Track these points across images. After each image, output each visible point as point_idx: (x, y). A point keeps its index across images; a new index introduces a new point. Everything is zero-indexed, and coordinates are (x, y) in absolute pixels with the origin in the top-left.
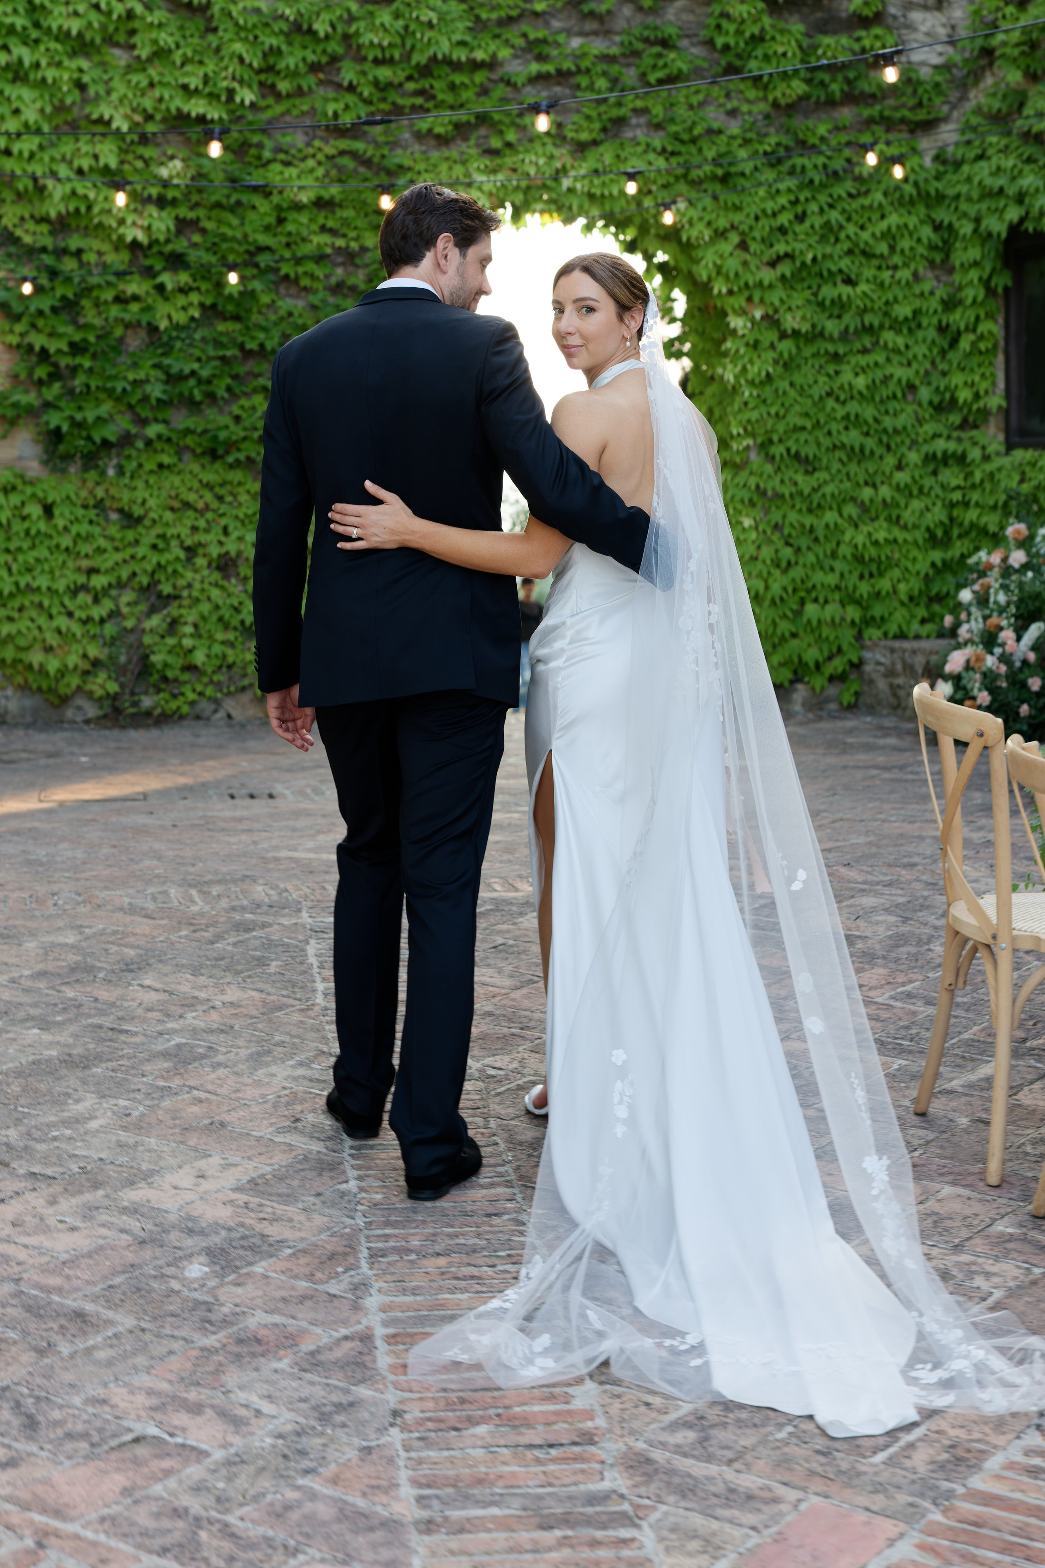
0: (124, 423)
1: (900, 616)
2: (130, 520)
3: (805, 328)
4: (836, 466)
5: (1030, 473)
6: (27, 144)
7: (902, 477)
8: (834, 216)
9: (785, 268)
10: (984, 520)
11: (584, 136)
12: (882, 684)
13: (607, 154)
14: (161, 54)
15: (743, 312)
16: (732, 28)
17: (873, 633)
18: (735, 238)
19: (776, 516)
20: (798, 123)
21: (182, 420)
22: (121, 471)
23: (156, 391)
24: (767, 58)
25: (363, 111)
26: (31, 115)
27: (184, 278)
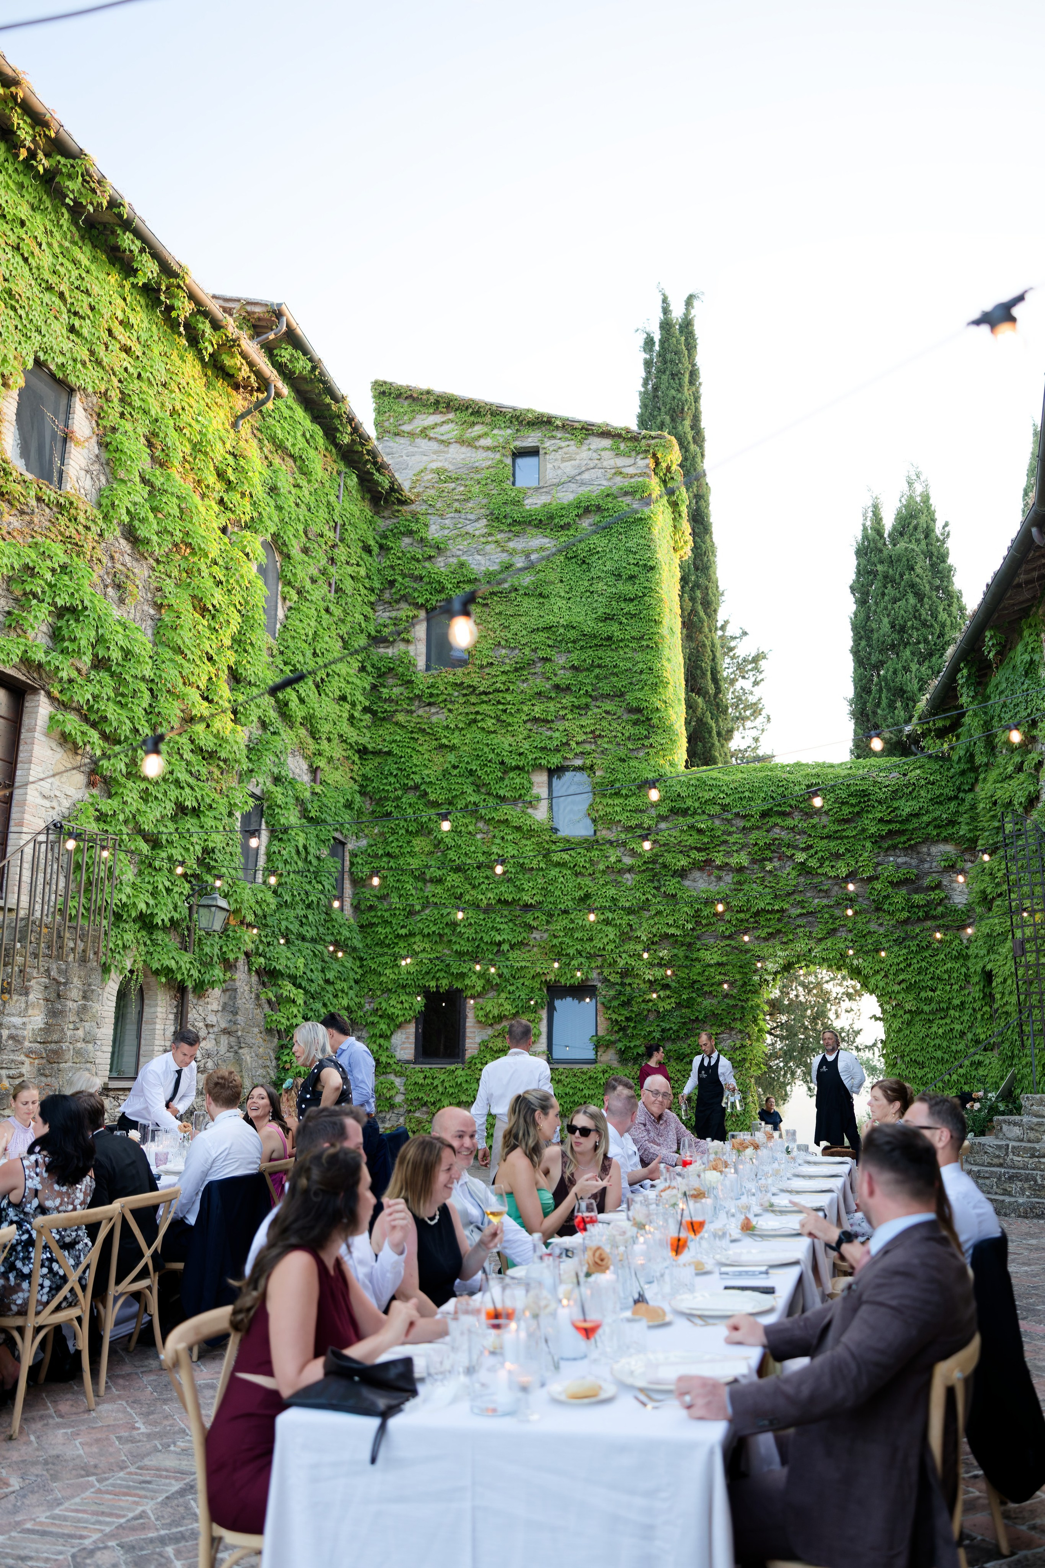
3: (914, 1009)
8: (924, 964)
9: (904, 985)
11: (820, 936)
13: (829, 943)
14: (659, 913)
18: (883, 974)
20: (909, 928)
25: (733, 929)
26: (611, 937)
27: (668, 992)
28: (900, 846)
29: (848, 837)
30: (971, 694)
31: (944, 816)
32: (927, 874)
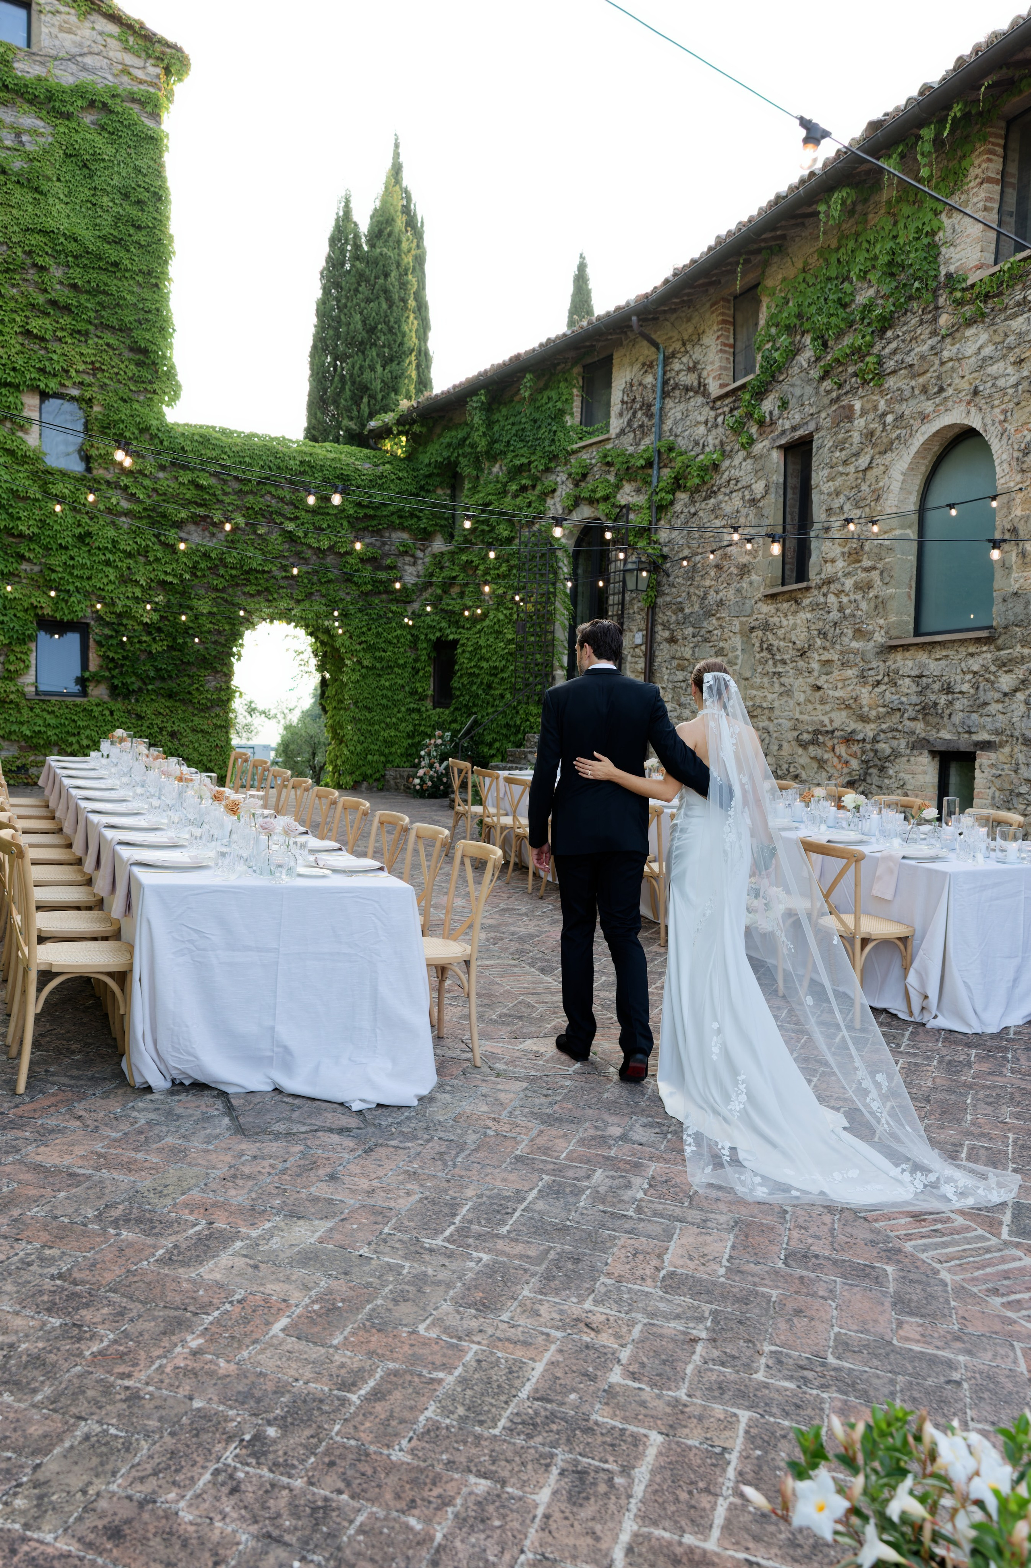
0: (140, 684)
1: (397, 760)
2: (140, 717)
3: (370, 665)
4: (379, 711)
5: (441, 716)
6: (110, 587)
7: (400, 715)
10: (428, 730)
12: (392, 782)
13: (307, 604)
14: (157, 560)
15: (350, 659)
17: (389, 766)
19: (359, 726)
20: (369, 598)
21: (159, 684)
22: (137, 701)
23: (152, 674)
26: (112, 578)
28: (370, 528)
29: (328, 514)
30: (484, 417)
31: (407, 509)
32: (387, 555)
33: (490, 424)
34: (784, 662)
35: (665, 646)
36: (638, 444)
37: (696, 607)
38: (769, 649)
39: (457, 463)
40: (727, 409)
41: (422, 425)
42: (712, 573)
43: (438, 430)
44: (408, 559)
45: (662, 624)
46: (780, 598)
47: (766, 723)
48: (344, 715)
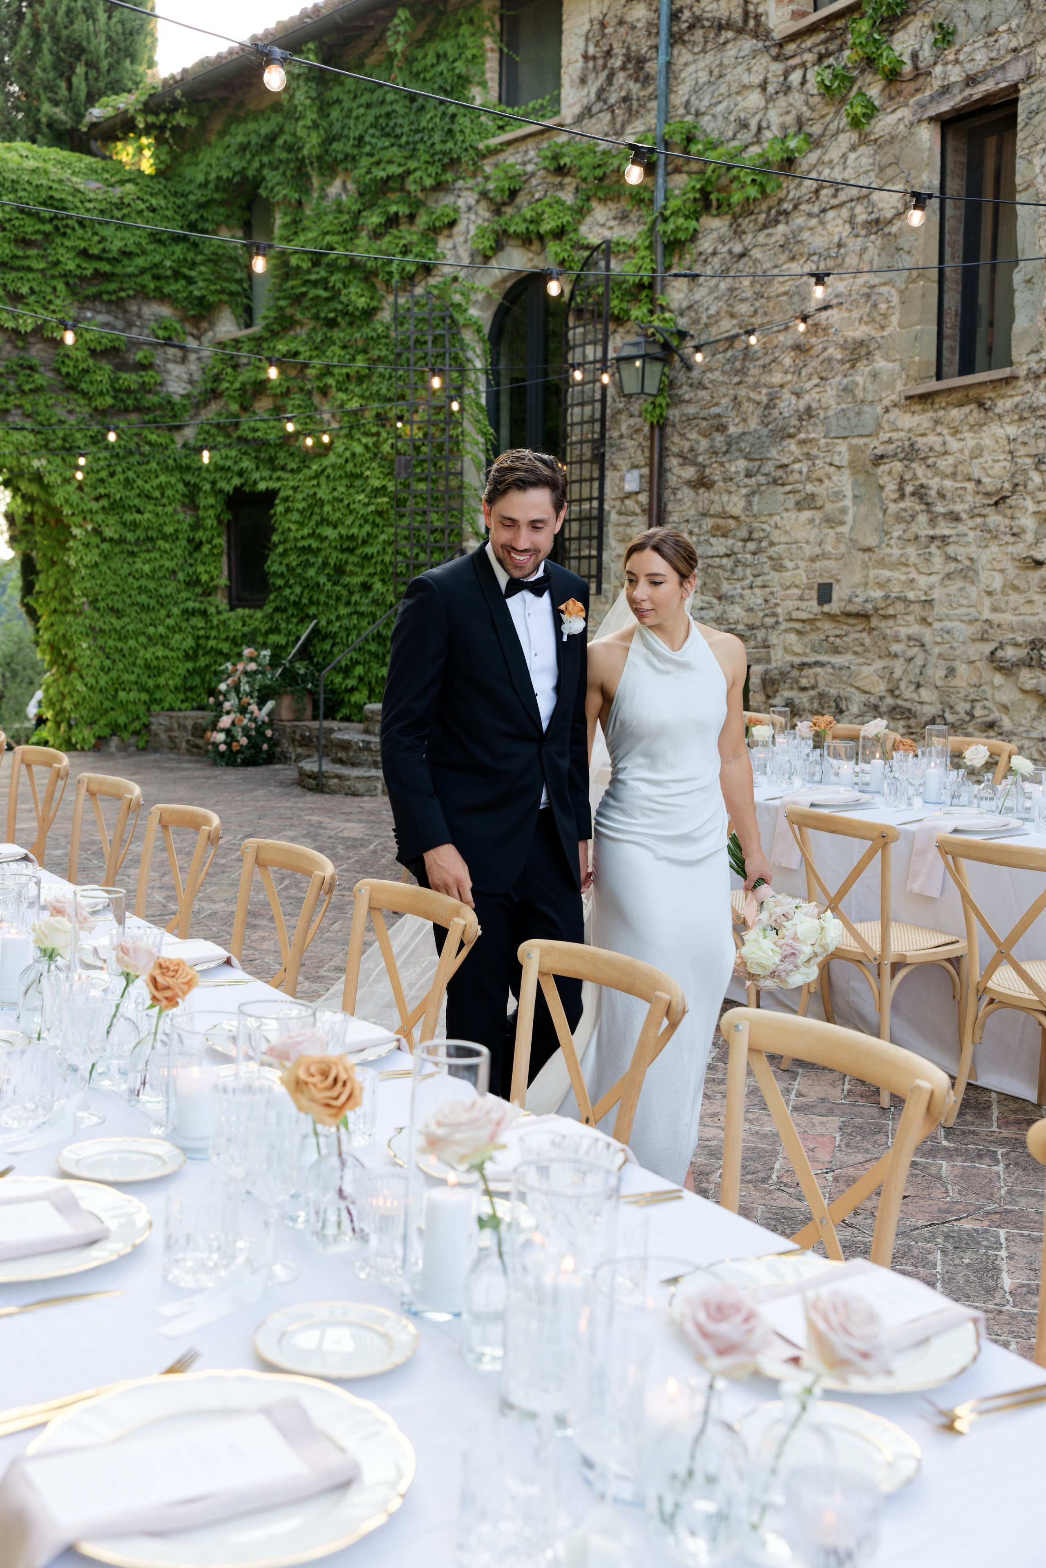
1: (170, 698)
3: (116, 537)
4: (134, 615)
5: (248, 621)
7: (170, 622)
9: (104, 502)
10: (220, 646)
12: (163, 736)
15: (80, 526)
16: (71, 364)
17: (155, 708)
18: (75, 484)
19: (101, 642)
24: (91, 382)
28: (105, 297)
29: (30, 269)
30: (314, 94)
31: (168, 263)
32: (135, 344)
33: (324, 107)
34: (955, 518)
35: (686, 493)
36: (619, 134)
37: (753, 423)
38: (920, 493)
39: (258, 181)
40: (809, 57)
41: (190, 114)
42: (787, 361)
43: (217, 125)
44: (171, 351)
45: (680, 455)
46: (941, 401)
47: (915, 629)
48: (74, 625)
